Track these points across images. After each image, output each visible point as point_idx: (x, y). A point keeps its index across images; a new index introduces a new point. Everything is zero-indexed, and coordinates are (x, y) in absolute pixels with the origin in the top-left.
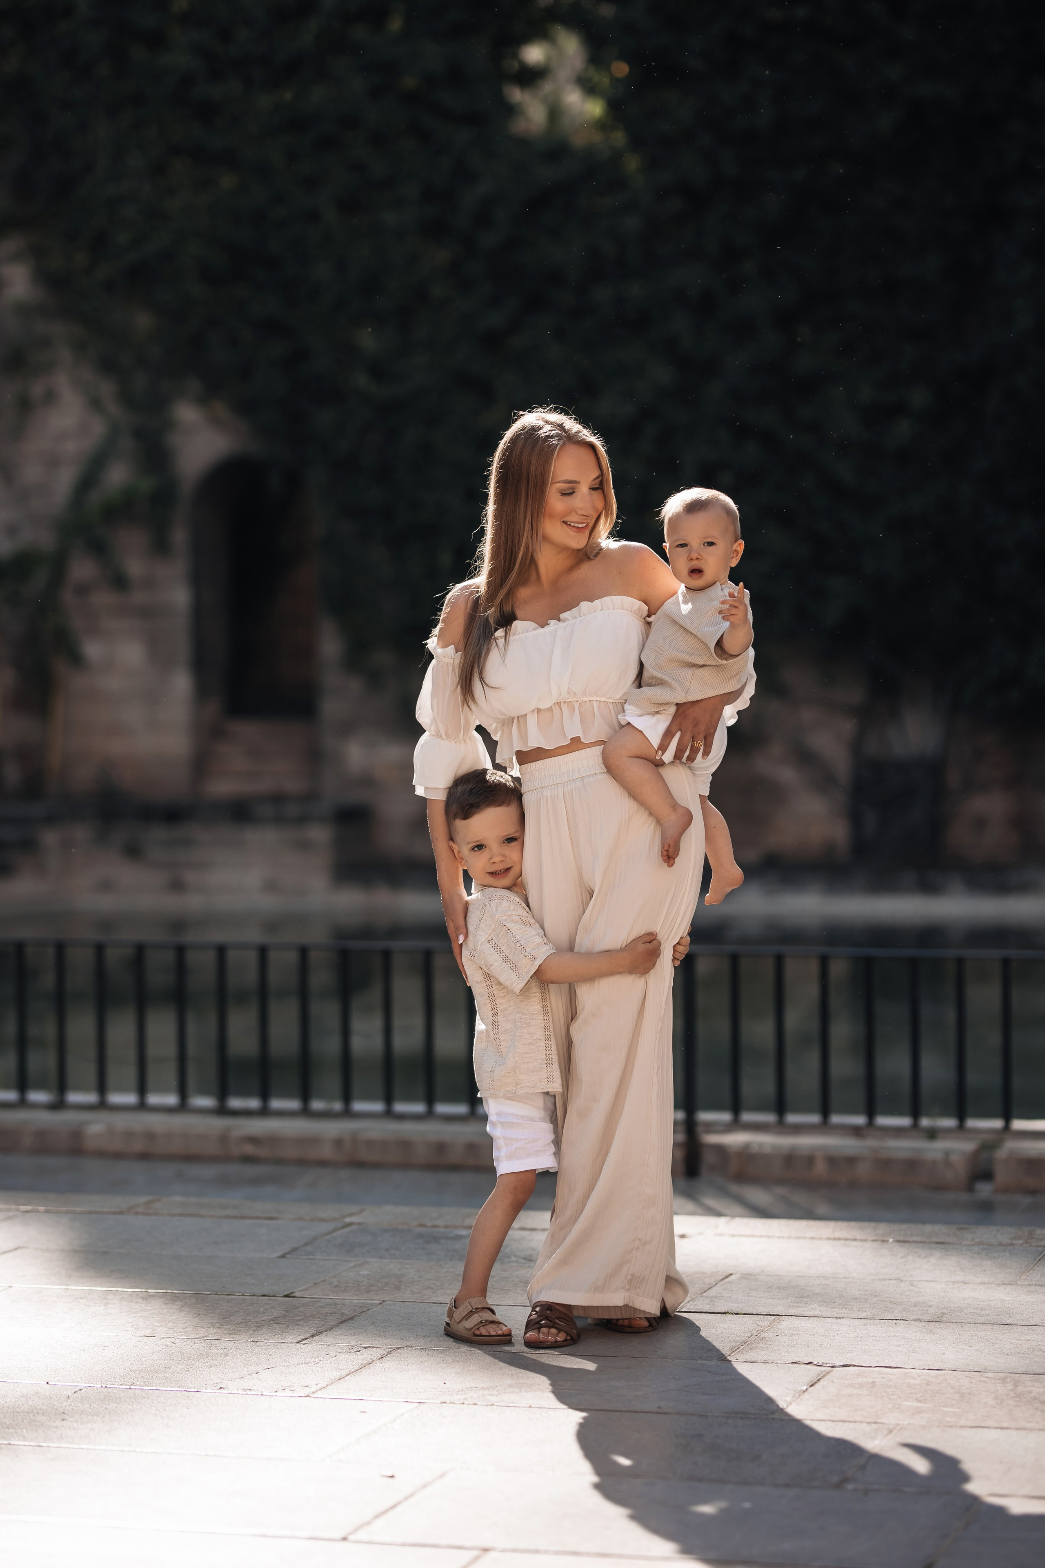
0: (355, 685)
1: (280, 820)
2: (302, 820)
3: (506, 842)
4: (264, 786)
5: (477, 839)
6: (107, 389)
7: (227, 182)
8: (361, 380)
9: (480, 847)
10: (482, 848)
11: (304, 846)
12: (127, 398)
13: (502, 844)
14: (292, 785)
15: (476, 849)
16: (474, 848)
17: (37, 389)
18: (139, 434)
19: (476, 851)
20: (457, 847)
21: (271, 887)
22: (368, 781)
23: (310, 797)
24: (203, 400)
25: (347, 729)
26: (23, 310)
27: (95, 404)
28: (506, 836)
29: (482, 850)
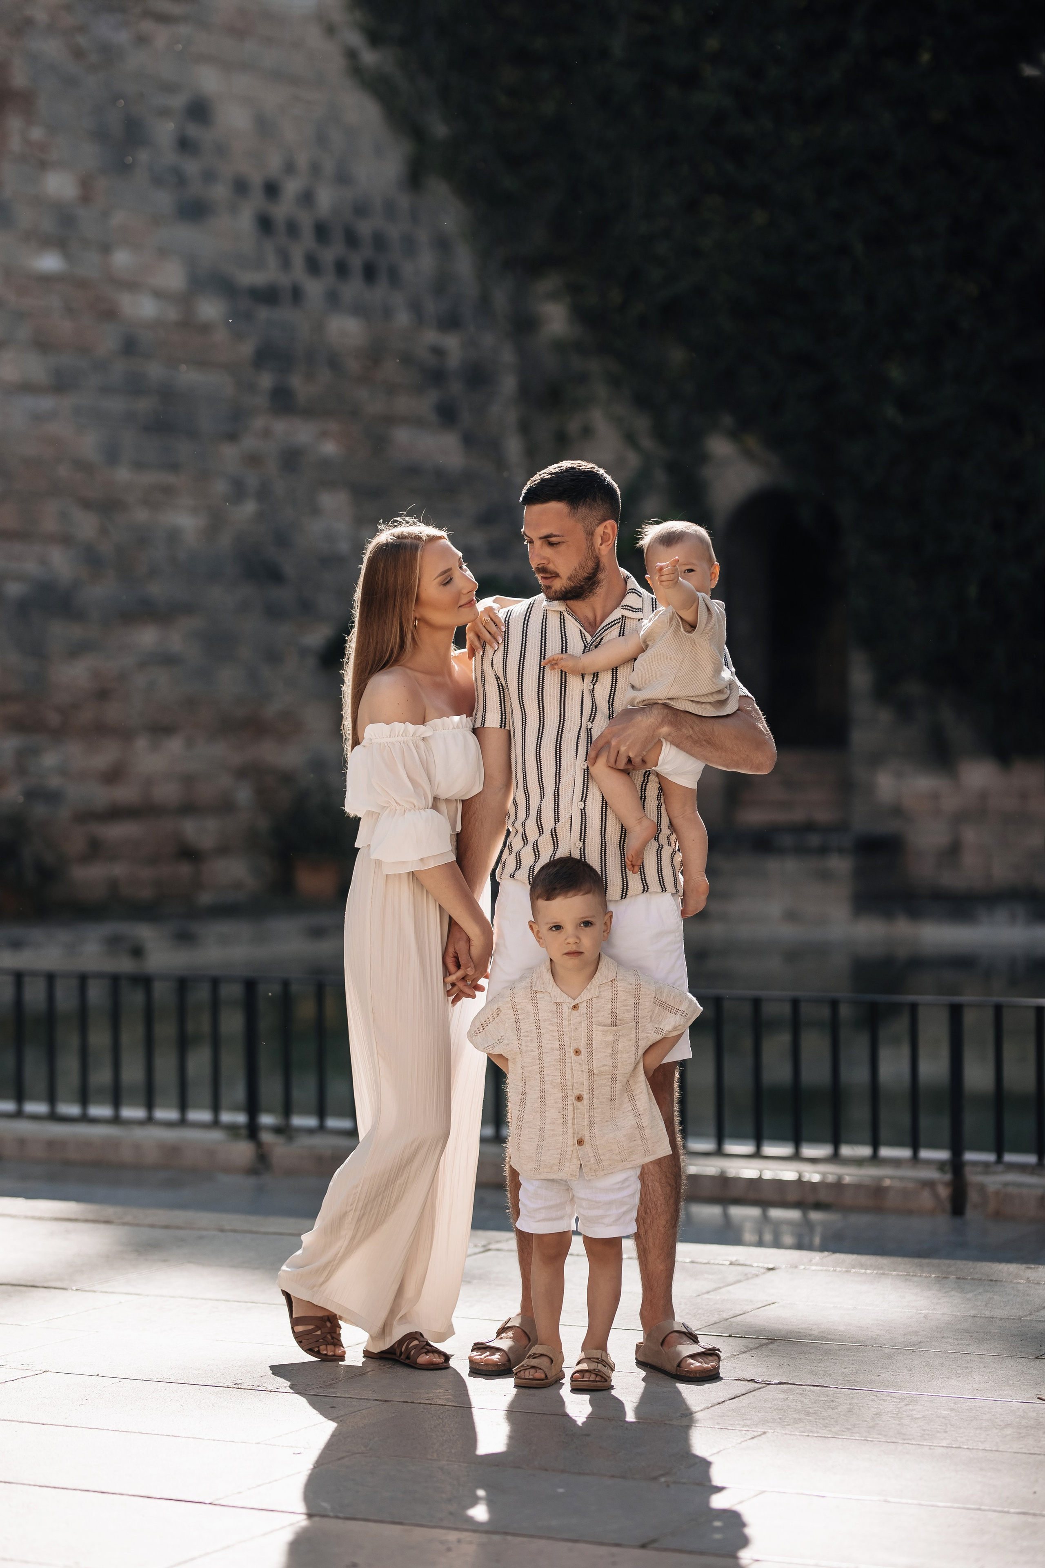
0: (885, 716)
1: (801, 851)
2: (823, 851)
3: (582, 925)
4: (798, 816)
5: (555, 921)
6: (642, 423)
7: (760, 217)
8: (890, 412)
9: (558, 927)
10: (560, 929)
11: (825, 876)
12: (660, 433)
13: (578, 927)
14: (824, 816)
15: (554, 929)
16: (552, 928)
17: (573, 426)
18: (672, 468)
19: (554, 931)
20: (537, 927)
21: (791, 916)
22: (897, 811)
23: (841, 827)
24: (734, 435)
25: (876, 759)
26: (560, 347)
27: (630, 439)
28: (583, 918)
29: (559, 931)
